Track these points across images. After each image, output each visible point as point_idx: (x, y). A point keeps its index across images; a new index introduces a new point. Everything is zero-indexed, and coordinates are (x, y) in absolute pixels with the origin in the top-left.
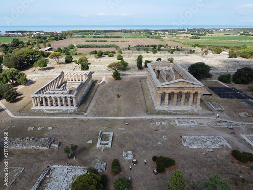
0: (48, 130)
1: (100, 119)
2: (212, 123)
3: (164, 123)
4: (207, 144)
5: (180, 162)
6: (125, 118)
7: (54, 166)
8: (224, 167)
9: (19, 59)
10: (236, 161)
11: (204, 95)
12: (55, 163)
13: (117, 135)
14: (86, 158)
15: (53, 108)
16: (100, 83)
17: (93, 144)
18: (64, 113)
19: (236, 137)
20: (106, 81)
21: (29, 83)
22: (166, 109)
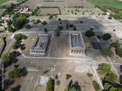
0: (37, 63)
1: (52, 59)
2: (86, 62)
3: (71, 61)
4: (82, 70)
5: (73, 76)
6: (60, 58)
7: (41, 76)
8: (84, 78)
10: (87, 76)
11: (88, 47)
12: (41, 75)
13: (57, 66)
14: (49, 74)
15: (37, 53)
16: (51, 39)
17: (50, 69)
18: (41, 56)
19: (91, 68)
20: (54, 37)
21: (26, 38)
22: (73, 55)
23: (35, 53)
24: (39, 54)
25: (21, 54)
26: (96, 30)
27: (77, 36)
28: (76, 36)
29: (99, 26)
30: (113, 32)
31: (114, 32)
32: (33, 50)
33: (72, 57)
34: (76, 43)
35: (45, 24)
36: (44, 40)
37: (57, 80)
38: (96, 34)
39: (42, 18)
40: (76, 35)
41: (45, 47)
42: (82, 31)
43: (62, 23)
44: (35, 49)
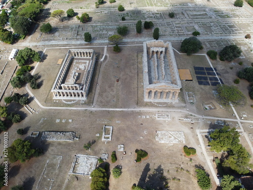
0: (69, 122)
1: (104, 111)
2: (182, 117)
3: (148, 117)
4: (171, 139)
5: (151, 154)
6: (121, 110)
7: (79, 155)
8: (175, 158)
9: (25, 23)
10: (184, 154)
11: (186, 81)
12: (79, 153)
13: (115, 128)
14: (97, 149)
15: (69, 98)
16: (102, 60)
17: (100, 137)
18: (77, 104)
19: (192, 132)
20: (108, 55)
21: (42, 57)
22: (152, 101)
23: (65, 98)
24: (74, 100)
25: (32, 99)
26: (205, 34)
27: (161, 52)
28: (159, 53)
29: (212, 24)
30: (245, 39)
31: (247, 40)
32: (60, 91)
33: (149, 106)
34: (160, 70)
35: (87, 21)
36: (85, 63)
37: (115, 163)
38: (206, 45)
39: (80, 5)
40: (160, 49)
41: (86, 83)
42: (173, 39)
43: (126, 18)
44: (63, 88)
